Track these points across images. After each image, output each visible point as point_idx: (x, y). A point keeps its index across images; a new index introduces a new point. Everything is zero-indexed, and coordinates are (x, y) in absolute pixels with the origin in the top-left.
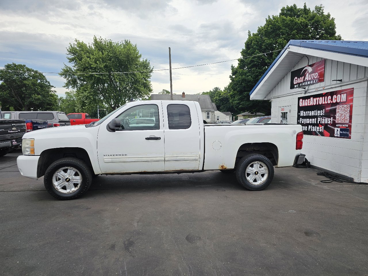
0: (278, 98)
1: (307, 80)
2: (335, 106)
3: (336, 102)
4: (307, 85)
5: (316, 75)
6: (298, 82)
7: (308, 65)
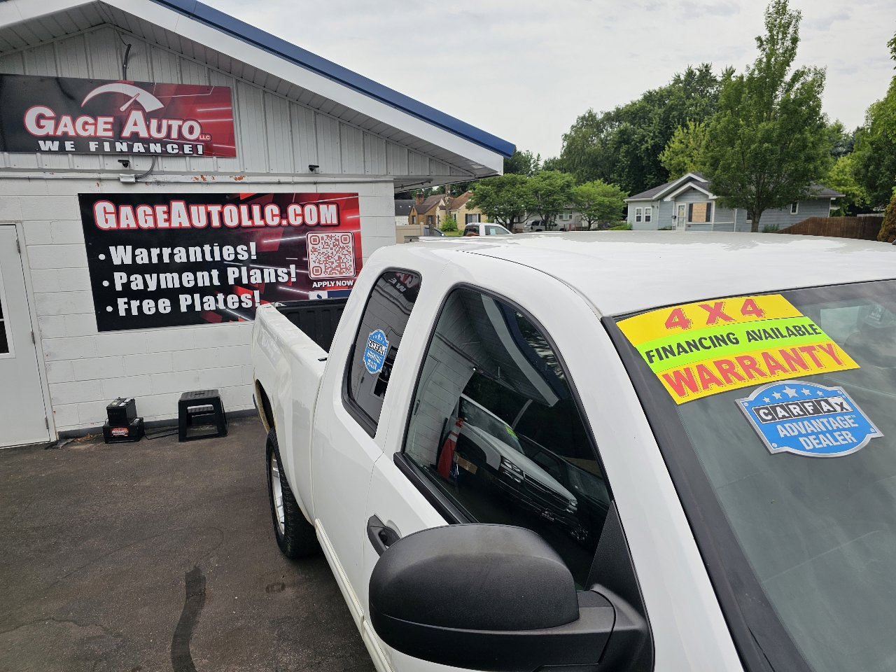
1: (143, 134)
2: (299, 234)
3: (304, 223)
4: (147, 154)
5: (193, 130)
6: (72, 133)
7: (125, 81)
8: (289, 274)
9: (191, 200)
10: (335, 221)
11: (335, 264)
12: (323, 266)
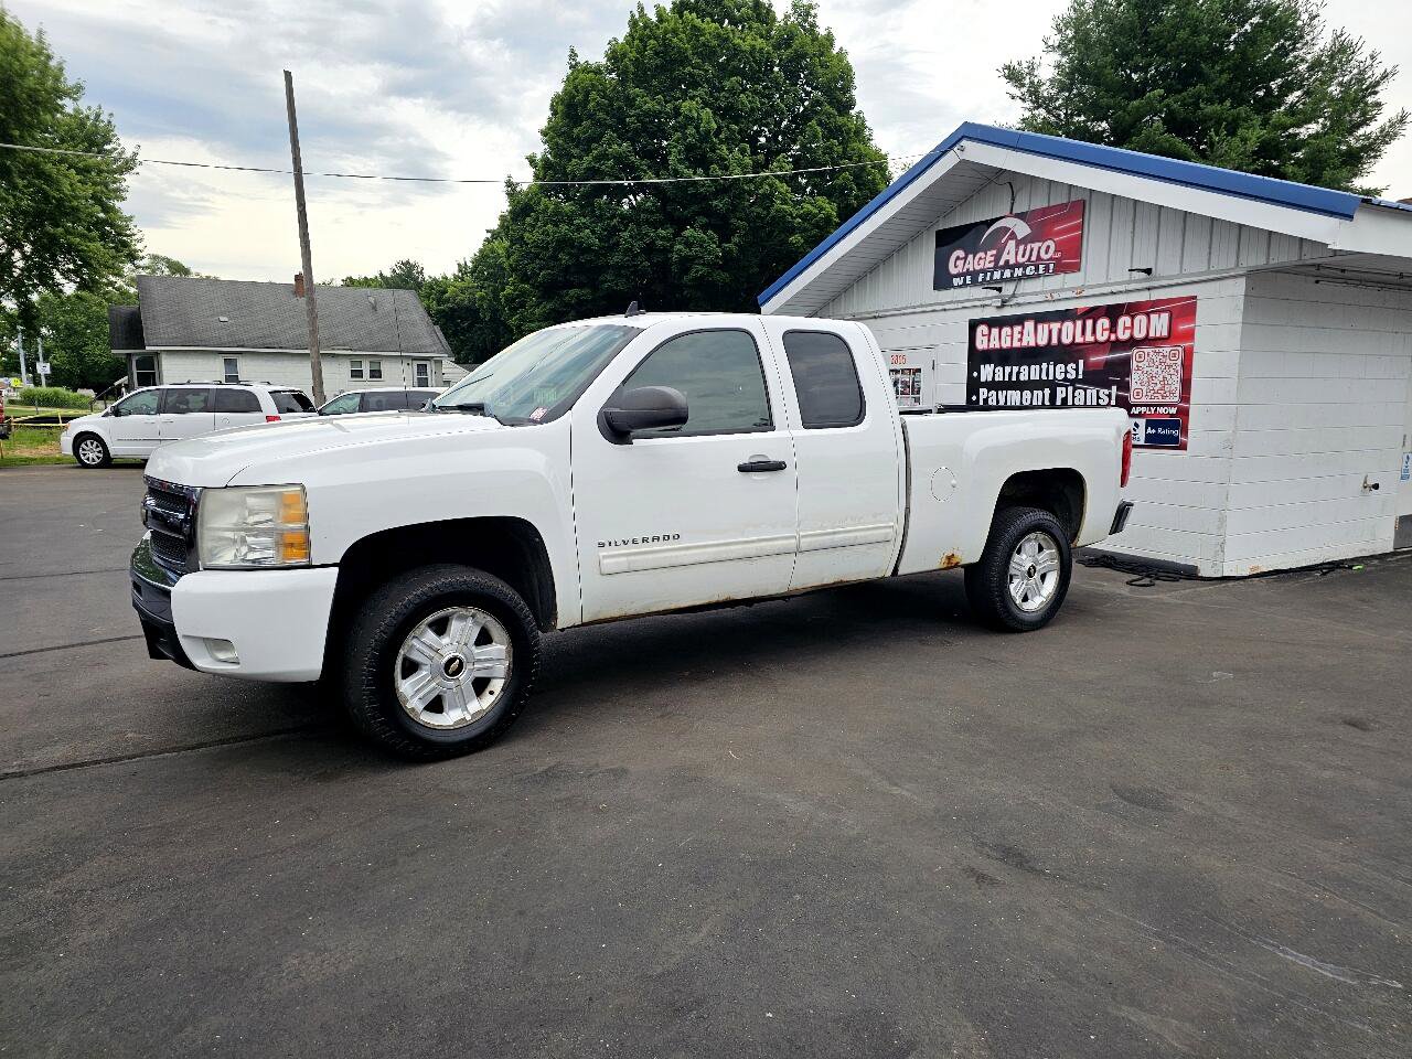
0: (875, 317)
1: (1012, 262)
2: (1125, 350)
3: (1132, 337)
4: (1012, 279)
5: (1047, 249)
6: (971, 269)
7: (1012, 214)
8: (1109, 396)
9: (1040, 318)
10: (1165, 334)
11: (1159, 386)
12: (1144, 388)
